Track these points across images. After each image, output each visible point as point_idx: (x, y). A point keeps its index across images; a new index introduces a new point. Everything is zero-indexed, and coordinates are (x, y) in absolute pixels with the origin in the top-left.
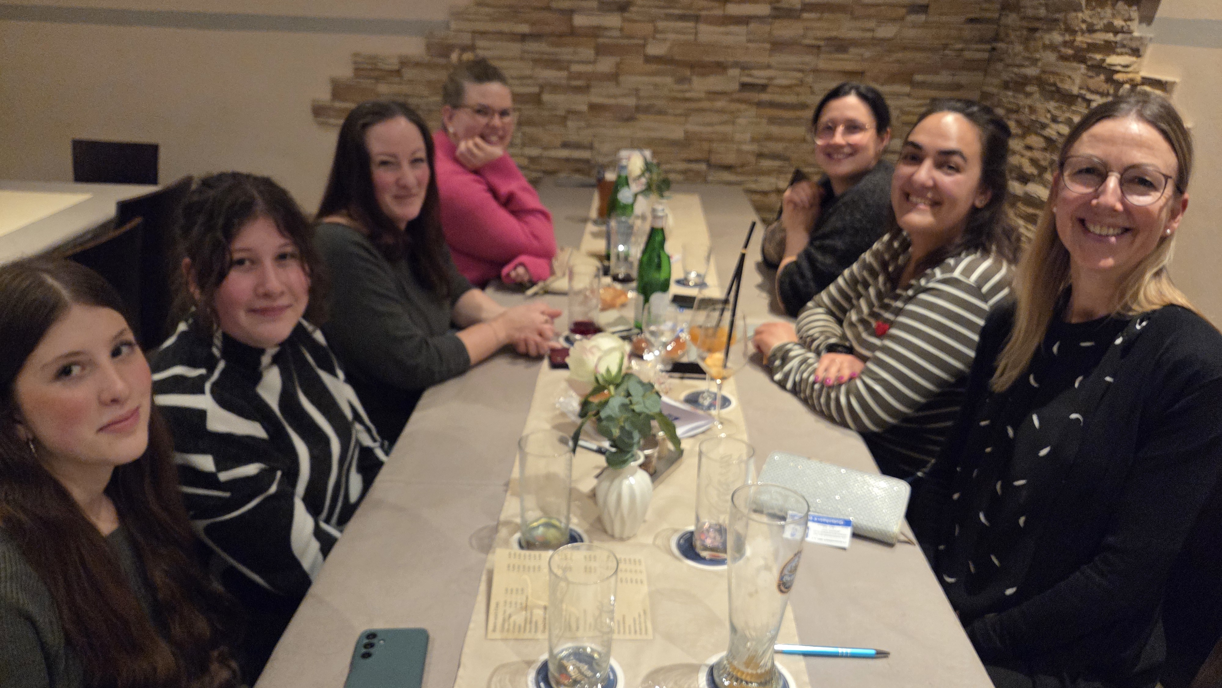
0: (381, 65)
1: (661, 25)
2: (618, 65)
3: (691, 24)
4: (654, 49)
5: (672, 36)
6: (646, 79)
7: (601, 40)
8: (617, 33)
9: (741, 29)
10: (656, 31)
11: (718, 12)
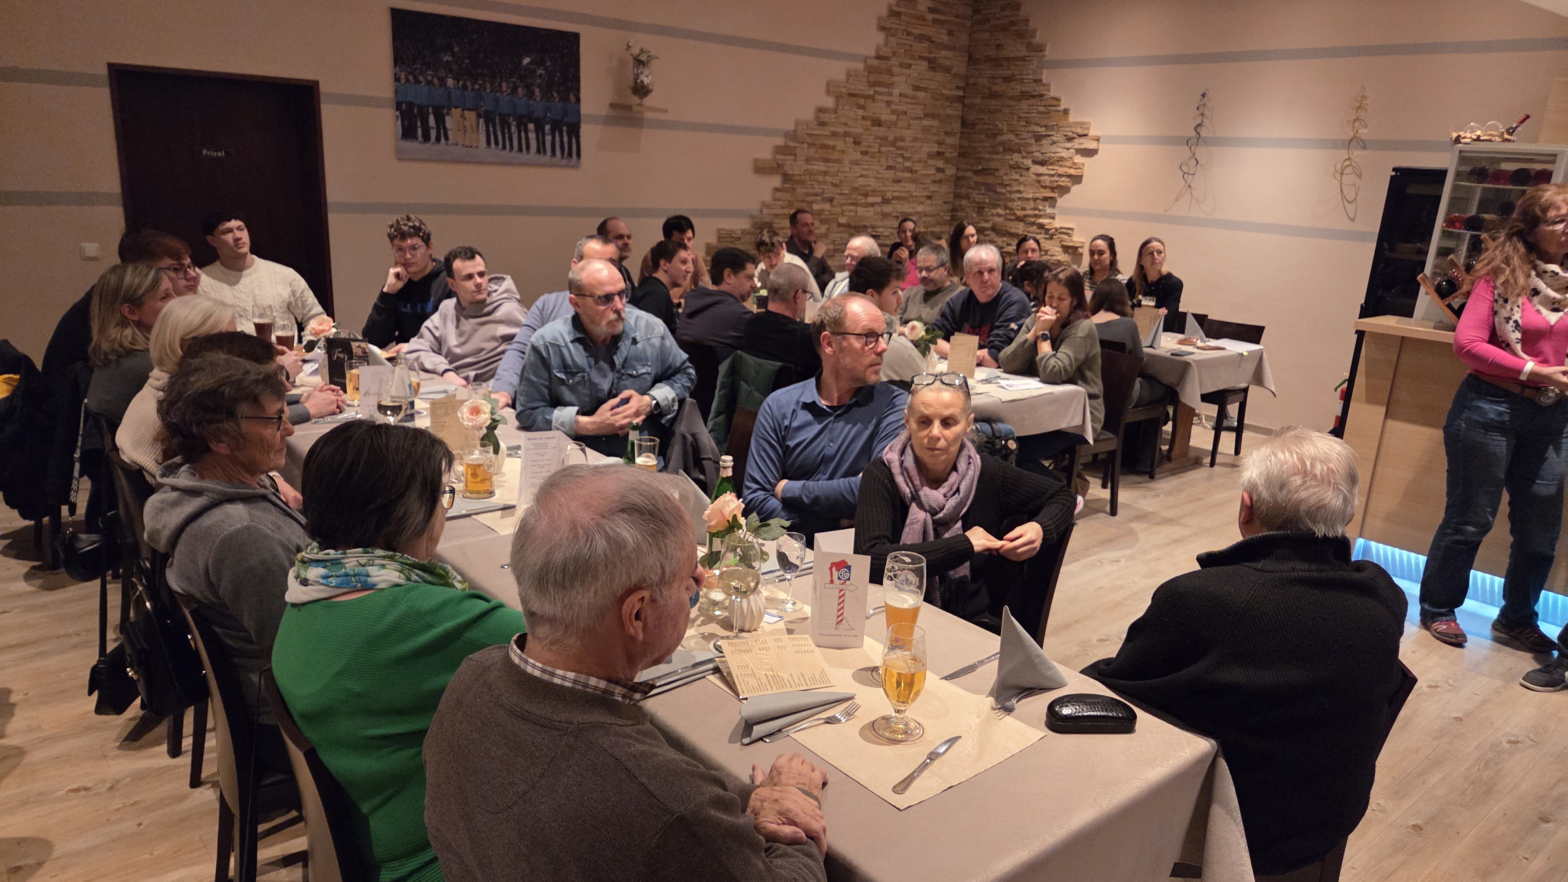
0: (733, 235)
1: (845, 208)
2: (828, 229)
3: (854, 207)
4: (843, 220)
5: (847, 213)
6: (839, 235)
7: (822, 217)
8: (827, 213)
9: (871, 209)
10: (843, 211)
11: (863, 201)
